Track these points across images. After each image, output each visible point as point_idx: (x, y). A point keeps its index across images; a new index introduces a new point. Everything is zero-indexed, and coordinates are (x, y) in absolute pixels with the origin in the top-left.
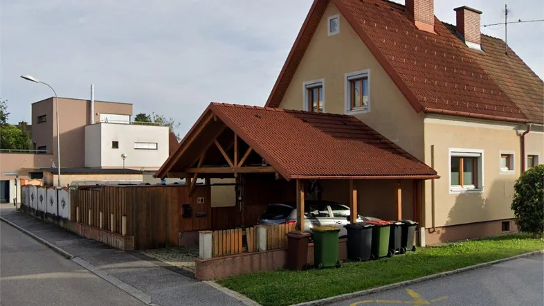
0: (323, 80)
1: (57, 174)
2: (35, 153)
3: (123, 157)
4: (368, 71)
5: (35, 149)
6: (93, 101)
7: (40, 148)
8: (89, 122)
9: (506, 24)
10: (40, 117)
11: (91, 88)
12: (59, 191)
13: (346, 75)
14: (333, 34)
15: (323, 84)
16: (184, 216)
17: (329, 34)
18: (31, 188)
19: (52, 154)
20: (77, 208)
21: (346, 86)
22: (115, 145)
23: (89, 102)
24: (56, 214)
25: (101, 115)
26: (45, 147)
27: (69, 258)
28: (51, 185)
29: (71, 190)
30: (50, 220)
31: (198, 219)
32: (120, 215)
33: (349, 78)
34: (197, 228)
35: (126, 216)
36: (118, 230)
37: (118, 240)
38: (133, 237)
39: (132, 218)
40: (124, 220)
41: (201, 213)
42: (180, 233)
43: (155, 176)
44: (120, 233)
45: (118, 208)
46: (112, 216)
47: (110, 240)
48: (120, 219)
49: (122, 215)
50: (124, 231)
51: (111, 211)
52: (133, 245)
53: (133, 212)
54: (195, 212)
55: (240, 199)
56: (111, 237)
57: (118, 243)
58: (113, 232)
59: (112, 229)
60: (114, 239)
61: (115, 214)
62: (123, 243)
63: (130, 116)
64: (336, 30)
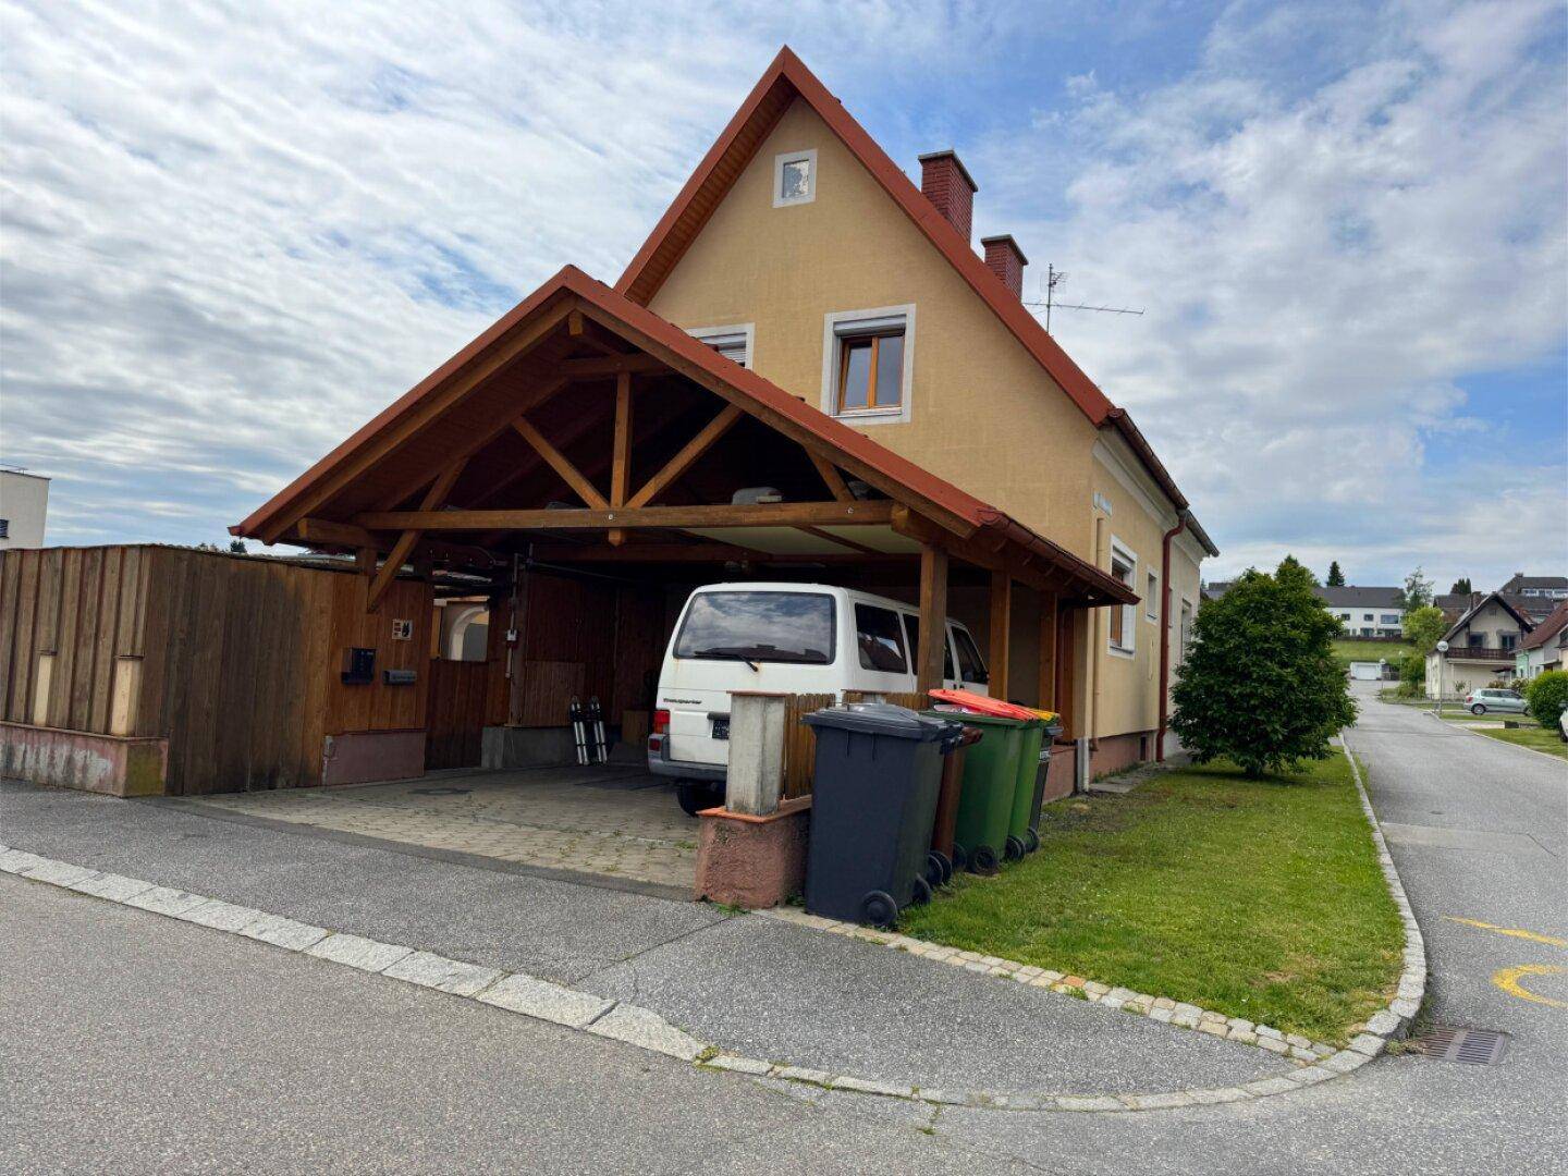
0: (749, 328)
4: (910, 310)
9: (1049, 306)
13: (830, 318)
14: (791, 202)
15: (750, 340)
16: (346, 679)
17: (778, 202)
21: (829, 348)
31: (389, 694)
32: (105, 654)
33: (840, 328)
34: (384, 724)
35: (141, 658)
36: (82, 715)
37: (79, 756)
38: (165, 744)
39: (167, 669)
40: (127, 677)
41: (404, 673)
42: (329, 739)
43: (236, 531)
44: (97, 730)
45: (89, 630)
46: (45, 667)
47: (28, 756)
48: (103, 671)
49: (114, 653)
50: (122, 717)
51: (41, 644)
52: (163, 775)
53: (170, 645)
54: (379, 668)
55: (511, 637)
56: (32, 746)
57: (85, 769)
58: (48, 724)
59: (40, 714)
60: (52, 752)
61: (66, 653)
62: (116, 765)
64: (801, 193)
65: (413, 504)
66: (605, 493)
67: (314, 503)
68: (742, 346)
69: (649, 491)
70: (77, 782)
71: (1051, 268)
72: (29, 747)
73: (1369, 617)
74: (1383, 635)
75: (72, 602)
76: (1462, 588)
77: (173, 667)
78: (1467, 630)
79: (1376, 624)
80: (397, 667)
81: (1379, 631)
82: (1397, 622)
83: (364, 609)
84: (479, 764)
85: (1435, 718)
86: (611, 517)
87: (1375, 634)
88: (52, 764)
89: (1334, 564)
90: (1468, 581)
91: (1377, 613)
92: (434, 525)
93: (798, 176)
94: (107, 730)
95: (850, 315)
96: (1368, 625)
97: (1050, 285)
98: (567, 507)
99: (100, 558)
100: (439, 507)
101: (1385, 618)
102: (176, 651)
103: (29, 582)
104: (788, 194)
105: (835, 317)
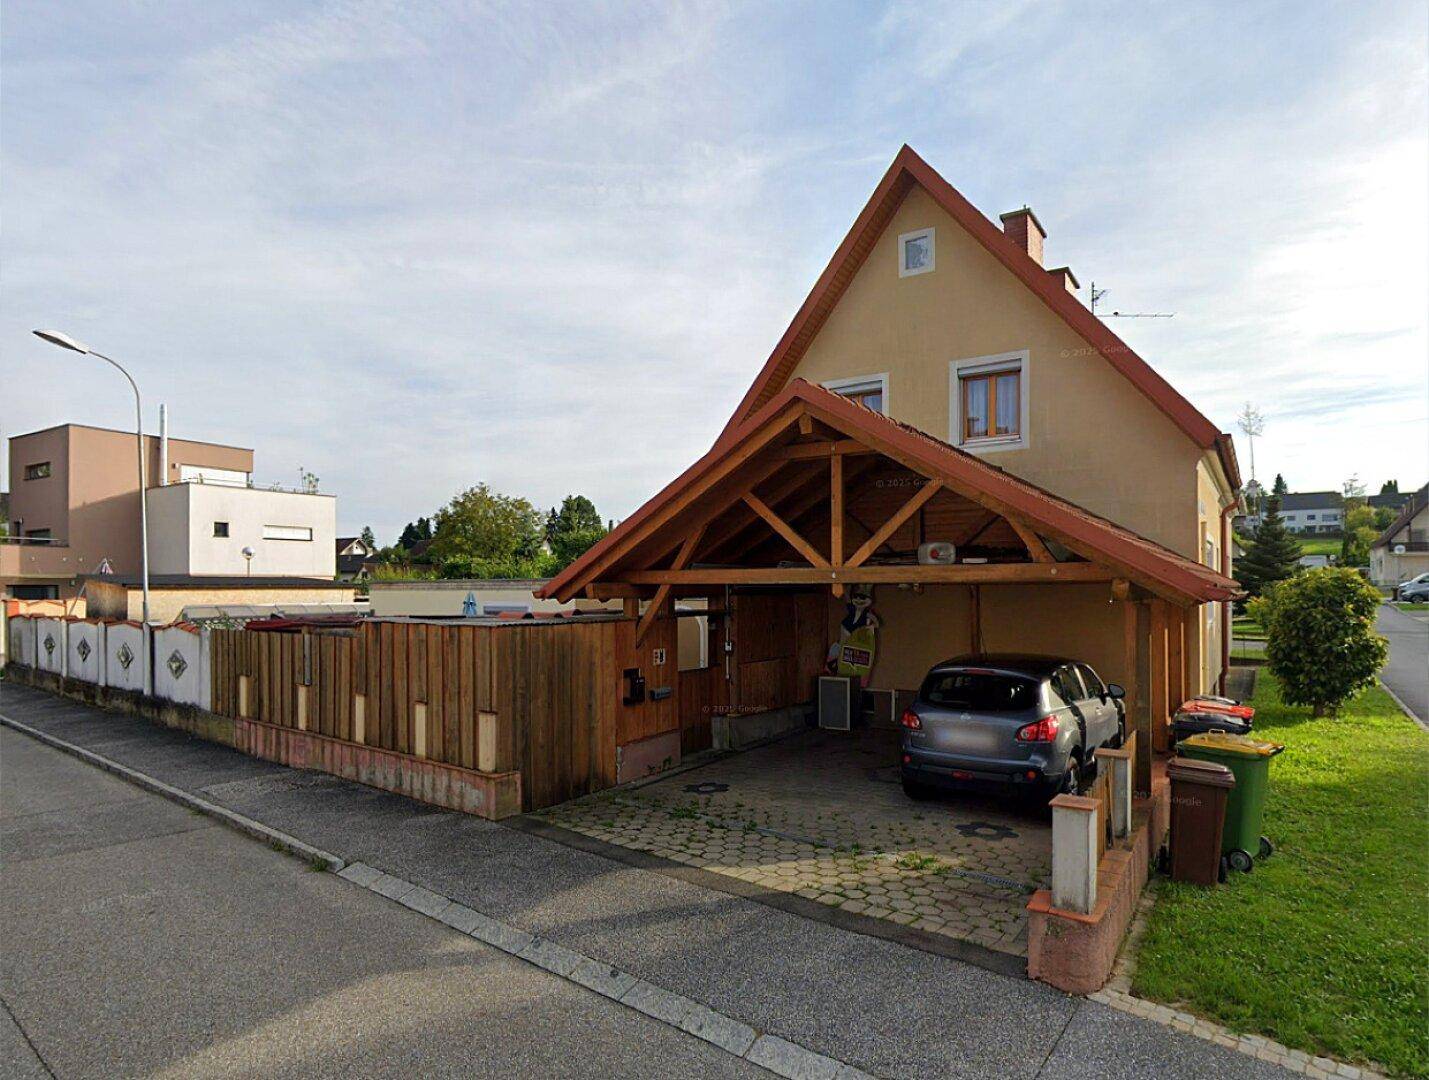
1: (140, 587)
2: (18, 542)
3: (247, 553)
4: (1022, 354)
5: (18, 535)
6: (165, 437)
7: (30, 533)
8: (155, 482)
10: (32, 468)
11: (162, 412)
12: (158, 634)
13: (955, 365)
14: (914, 272)
15: (885, 387)
16: (627, 702)
17: (903, 273)
18: (41, 624)
19: (67, 546)
20: (243, 682)
21: (954, 382)
22: (222, 529)
23: (156, 442)
24: (147, 691)
25: (184, 468)
26: (48, 530)
27: (323, 867)
28: (120, 616)
29: (214, 631)
30: (172, 719)
31: (654, 707)
32: (467, 710)
33: (963, 373)
34: (653, 731)
35: (496, 713)
36: (454, 753)
37: (456, 786)
38: (518, 776)
39: (514, 719)
40: (488, 727)
41: (662, 690)
42: (619, 749)
43: (539, 595)
44: (467, 765)
45: (452, 688)
46: (420, 711)
47: (415, 780)
48: (467, 721)
49: (474, 710)
50: (487, 760)
51: (415, 695)
52: (519, 799)
53: (514, 700)
54: (648, 688)
55: (728, 648)
56: (418, 774)
57: (462, 796)
58: (428, 758)
59: (421, 748)
60: (434, 780)
61: (436, 705)
62: (488, 796)
63: (248, 473)
64: (922, 264)
65: (665, 564)
66: (827, 556)
67: (596, 572)
68: (879, 392)
69: (864, 552)
70: (456, 805)
71: (1093, 286)
72: (415, 774)
73: (1312, 517)
74: (1324, 530)
75: (437, 667)
76: (1390, 488)
77: (518, 717)
78: (1407, 528)
79: (1318, 522)
80: (658, 687)
81: (1321, 528)
82: (1336, 519)
83: (634, 645)
84: (711, 746)
85: (1396, 610)
86: (834, 576)
87: (1317, 531)
88: (434, 789)
89: (1279, 475)
90: (1396, 482)
91: (1318, 513)
92: (685, 580)
93: (919, 250)
94: (475, 767)
95: (972, 362)
96: (1311, 523)
97: (1093, 300)
98: (795, 567)
99: (457, 634)
100: (687, 566)
101: (1325, 517)
102: (519, 704)
103: (400, 649)
104: (911, 265)
105: (958, 364)
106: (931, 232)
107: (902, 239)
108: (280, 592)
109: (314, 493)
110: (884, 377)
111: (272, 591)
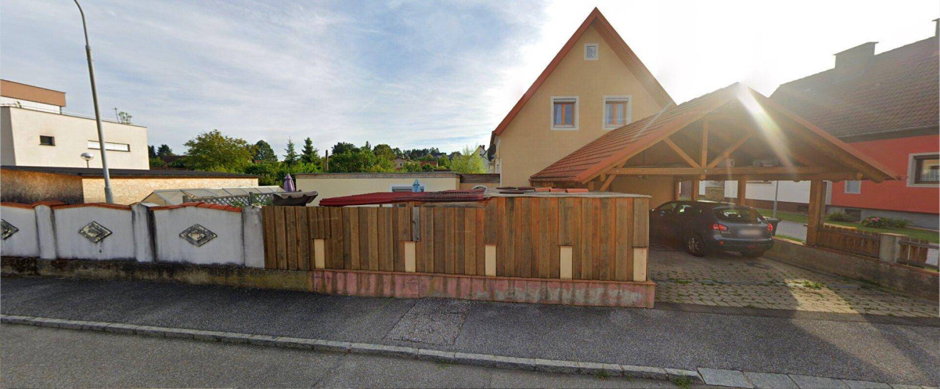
4: (630, 97)
13: (604, 97)
14: (590, 59)
15: (577, 101)
17: (586, 59)
20: (319, 244)
22: (48, 141)
24: (144, 258)
33: (608, 100)
36: (605, 273)
48: (620, 254)
50: (642, 275)
62: (647, 295)
63: (61, 107)
64: (593, 57)
68: (573, 103)
93: (592, 51)
94: (629, 280)
104: (588, 56)
105: (606, 97)
106: (597, 45)
107: (586, 45)
108: (214, 180)
109: (128, 124)
110: (577, 97)
111: (208, 180)
